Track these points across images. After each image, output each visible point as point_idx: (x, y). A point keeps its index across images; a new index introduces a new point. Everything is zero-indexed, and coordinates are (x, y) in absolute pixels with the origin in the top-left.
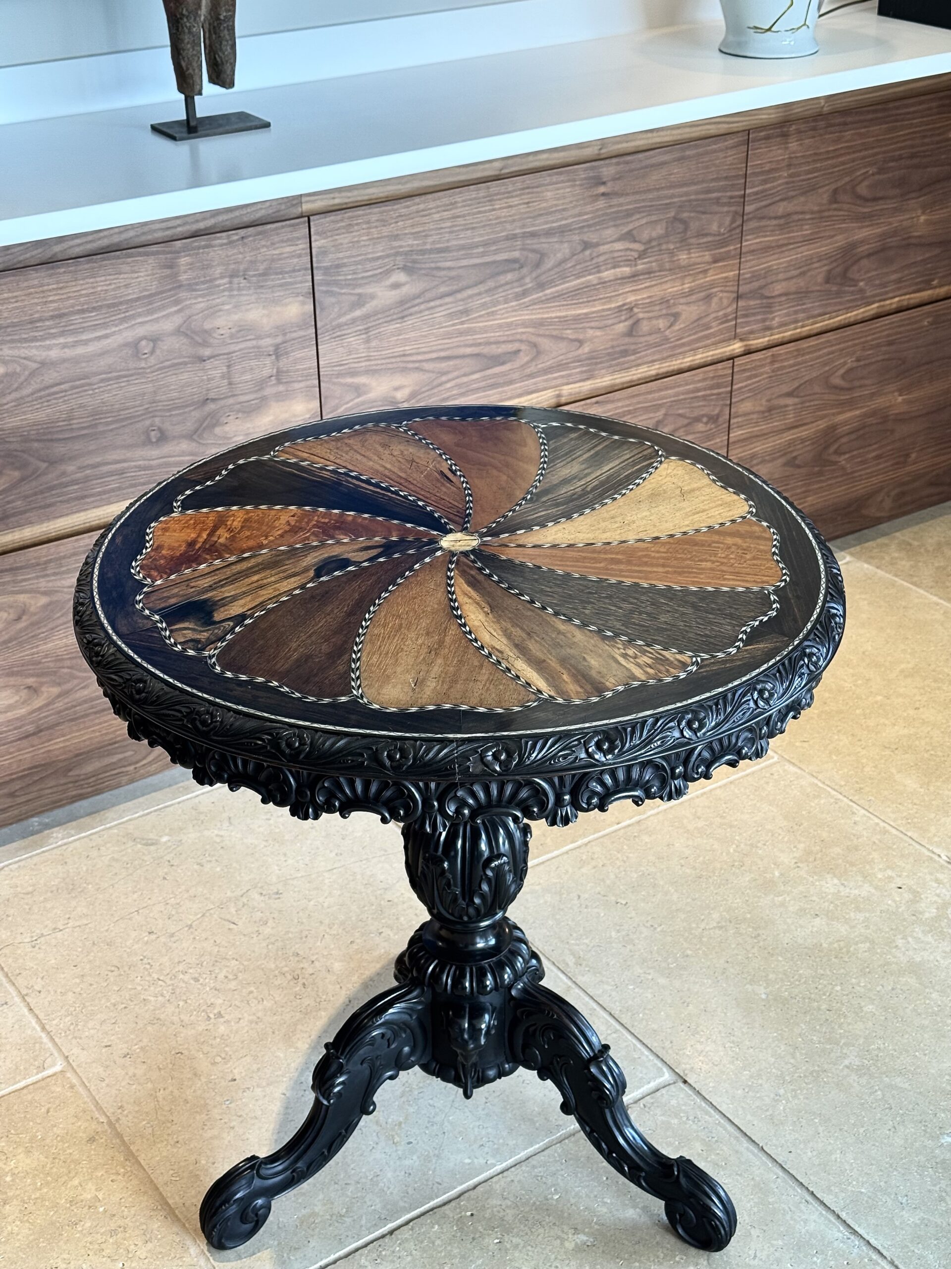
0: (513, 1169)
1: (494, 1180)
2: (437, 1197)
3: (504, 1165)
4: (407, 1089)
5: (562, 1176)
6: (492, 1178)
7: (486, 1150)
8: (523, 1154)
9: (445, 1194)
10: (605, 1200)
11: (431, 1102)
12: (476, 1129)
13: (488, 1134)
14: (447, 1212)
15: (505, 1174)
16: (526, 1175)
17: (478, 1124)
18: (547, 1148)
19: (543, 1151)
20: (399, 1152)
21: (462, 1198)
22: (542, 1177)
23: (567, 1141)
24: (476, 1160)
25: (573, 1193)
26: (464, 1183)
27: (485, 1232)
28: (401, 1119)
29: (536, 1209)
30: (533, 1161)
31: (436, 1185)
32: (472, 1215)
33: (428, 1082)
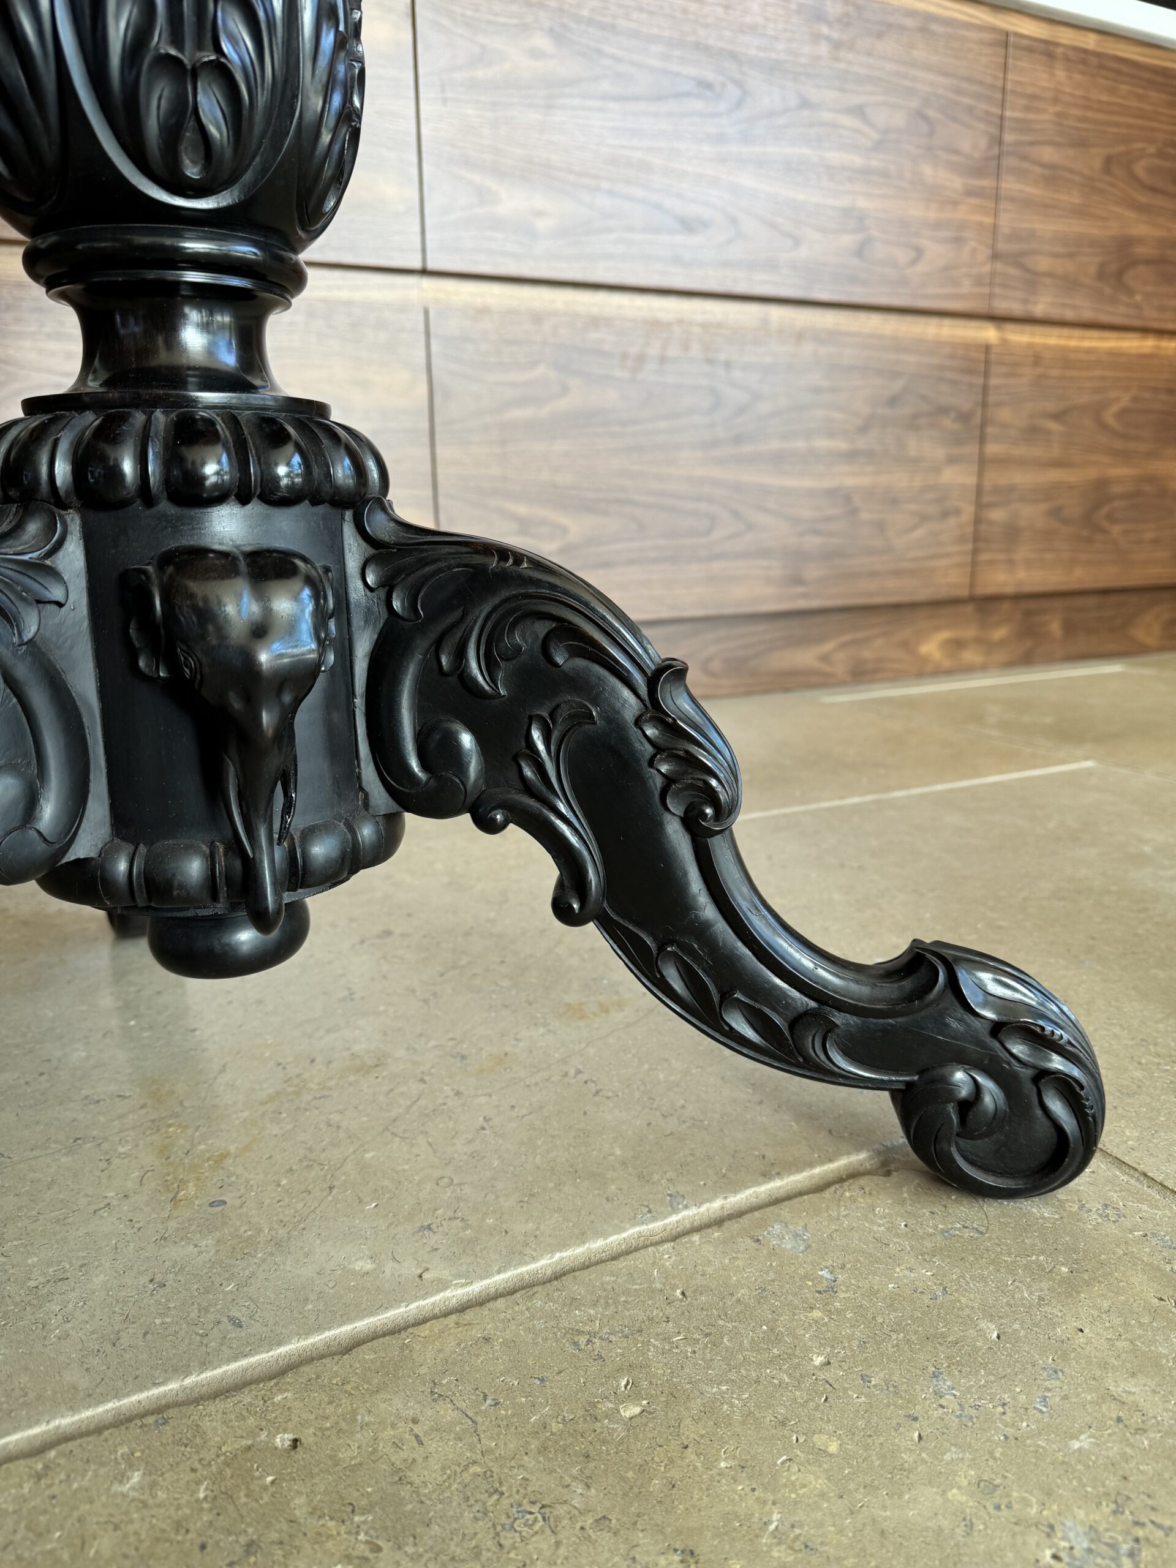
0: (501, 1301)
1: (425, 1330)
2: (204, 1365)
3: (477, 1287)
4: (290, 1089)
5: (667, 1339)
6: (425, 1321)
7: (433, 1239)
8: (545, 1263)
9: (236, 1358)
10: (819, 1440)
11: (335, 1118)
12: (429, 1186)
13: (459, 1199)
14: (206, 1424)
15: (469, 1315)
16: (539, 1324)
17: (437, 1174)
18: (628, 1252)
19: (614, 1258)
20: (172, 1224)
21: (289, 1378)
22: (592, 1334)
23: (696, 1238)
24: (389, 1267)
25: (696, 1405)
26: (320, 1329)
27: (313, 1523)
28: (232, 1148)
29: (543, 1450)
30: (574, 1287)
31: (226, 1324)
32: (295, 1442)
33: (352, 1078)
